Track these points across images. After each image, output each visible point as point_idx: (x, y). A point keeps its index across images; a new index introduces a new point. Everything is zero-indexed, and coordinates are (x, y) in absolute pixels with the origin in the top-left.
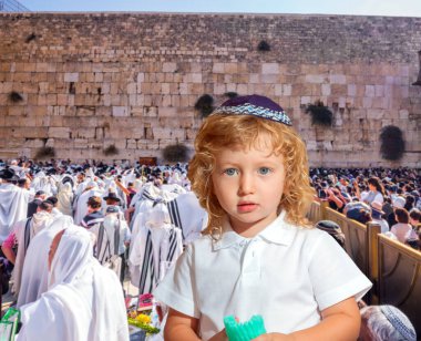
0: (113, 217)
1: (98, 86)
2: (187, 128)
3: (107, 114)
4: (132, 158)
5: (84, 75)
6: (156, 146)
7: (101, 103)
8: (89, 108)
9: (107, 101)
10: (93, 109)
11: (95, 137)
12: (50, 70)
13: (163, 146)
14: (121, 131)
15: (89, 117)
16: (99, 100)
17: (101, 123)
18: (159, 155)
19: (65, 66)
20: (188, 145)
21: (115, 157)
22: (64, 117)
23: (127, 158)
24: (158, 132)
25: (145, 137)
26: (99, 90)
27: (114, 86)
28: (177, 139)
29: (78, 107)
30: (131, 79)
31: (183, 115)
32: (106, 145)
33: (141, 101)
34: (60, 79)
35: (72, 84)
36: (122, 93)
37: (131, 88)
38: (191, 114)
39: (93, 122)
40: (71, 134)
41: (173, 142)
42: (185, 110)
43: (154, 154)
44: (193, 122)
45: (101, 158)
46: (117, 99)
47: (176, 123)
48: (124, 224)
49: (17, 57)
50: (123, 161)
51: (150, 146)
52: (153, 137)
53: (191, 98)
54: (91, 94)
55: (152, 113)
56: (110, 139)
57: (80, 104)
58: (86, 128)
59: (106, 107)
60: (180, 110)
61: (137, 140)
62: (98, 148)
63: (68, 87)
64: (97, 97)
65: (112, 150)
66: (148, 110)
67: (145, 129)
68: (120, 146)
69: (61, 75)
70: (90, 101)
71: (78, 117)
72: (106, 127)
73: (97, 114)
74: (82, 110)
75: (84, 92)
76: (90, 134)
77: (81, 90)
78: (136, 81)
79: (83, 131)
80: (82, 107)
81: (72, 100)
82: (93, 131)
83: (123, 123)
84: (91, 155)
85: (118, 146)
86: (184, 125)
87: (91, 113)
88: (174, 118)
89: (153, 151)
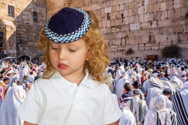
0: (138, 97)
1: (121, 13)
2: (179, 33)
3: (127, 29)
4: (142, 56)
5: (114, 8)
6: (157, 48)
7: (124, 23)
8: (117, 27)
9: (126, 21)
10: (119, 27)
11: (121, 44)
12: (98, 8)
13: (162, 47)
14: (135, 39)
15: (118, 32)
16: (122, 21)
17: (124, 35)
18: (159, 54)
19: (104, 4)
20: (180, 46)
21: (132, 56)
22: (106, 34)
23: (139, 56)
24: (158, 38)
25: (150, 42)
26: (122, 15)
27: (131, 11)
28: (172, 42)
29: (111, 27)
30: (140, 4)
31: (177, 23)
32: (127, 49)
33: (147, 18)
34: (103, 12)
35: (108, 14)
36: (136, 15)
37: (140, 11)
38: (183, 22)
39: (120, 35)
40: (109, 43)
41: (169, 44)
42: (178, 20)
43: (156, 53)
44: (184, 28)
45: (124, 56)
46: (132, 19)
47: (171, 30)
48: (144, 103)
49: (83, 4)
50: (137, 58)
51: (153, 48)
52: (155, 42)
53: (183, 9)
54: (118, 18)
55: (154, 25)
56: (129, 44)
57: (112, 25)
58: (116, 39)
59: (126, 25)
60: (174, 21)
61: (145, 44)
62: (123, 51)
63: (107, 16)
64: (121, 19)
65: (130, 52)
66: (151, 24)
67: (150, 36)
68: (135, 49)
69: (103, 10)
70: (118, 23)
71: (112, 33)
72: (126, 37)
73: (122, 30)
74: (114, 28)
75: (115, 18)
76: (118, 43)
77: (113, 17)
78: (143, 5)
79: (115, 41)
80: (113, 27)
81: (109, 24)
82: (120, 40)
83: (136, 34)
84: (119, 55)
85: (133, 49)
86: (178, 31)
87: (118, 30)
88: (170, 27)
89: (155, 51)
